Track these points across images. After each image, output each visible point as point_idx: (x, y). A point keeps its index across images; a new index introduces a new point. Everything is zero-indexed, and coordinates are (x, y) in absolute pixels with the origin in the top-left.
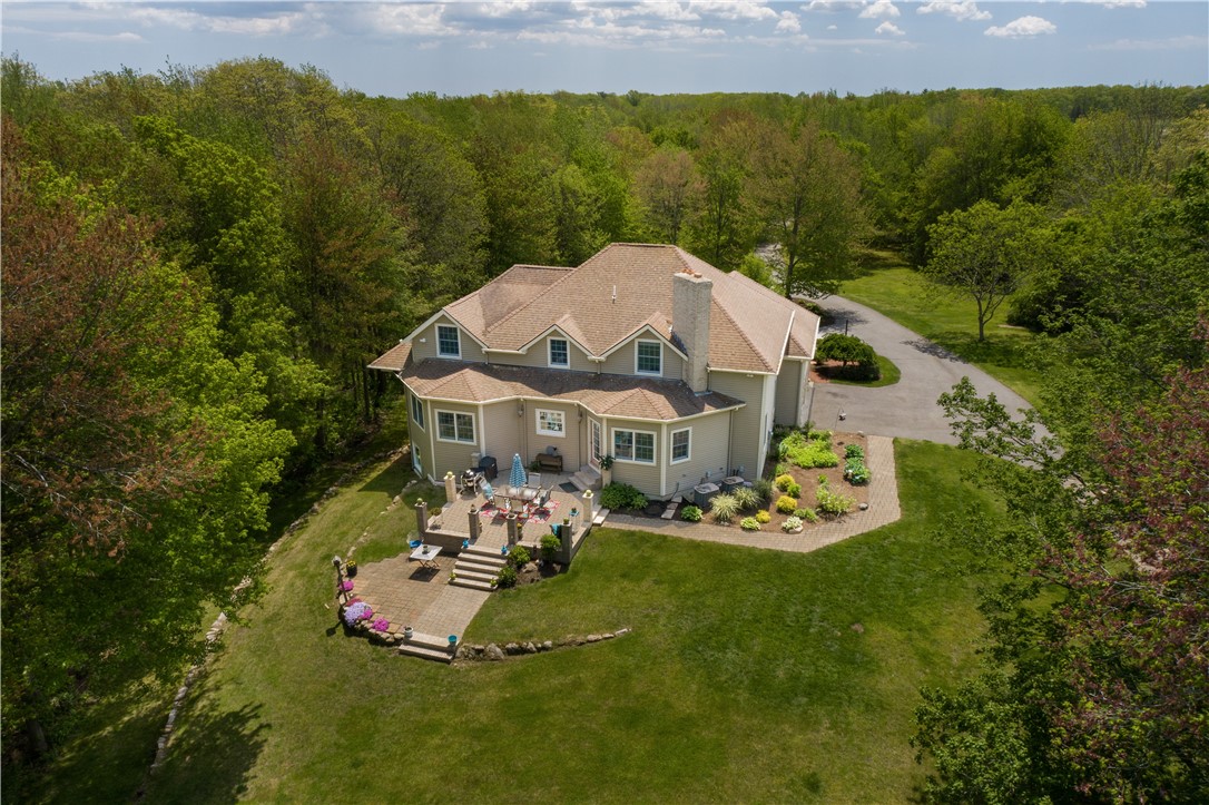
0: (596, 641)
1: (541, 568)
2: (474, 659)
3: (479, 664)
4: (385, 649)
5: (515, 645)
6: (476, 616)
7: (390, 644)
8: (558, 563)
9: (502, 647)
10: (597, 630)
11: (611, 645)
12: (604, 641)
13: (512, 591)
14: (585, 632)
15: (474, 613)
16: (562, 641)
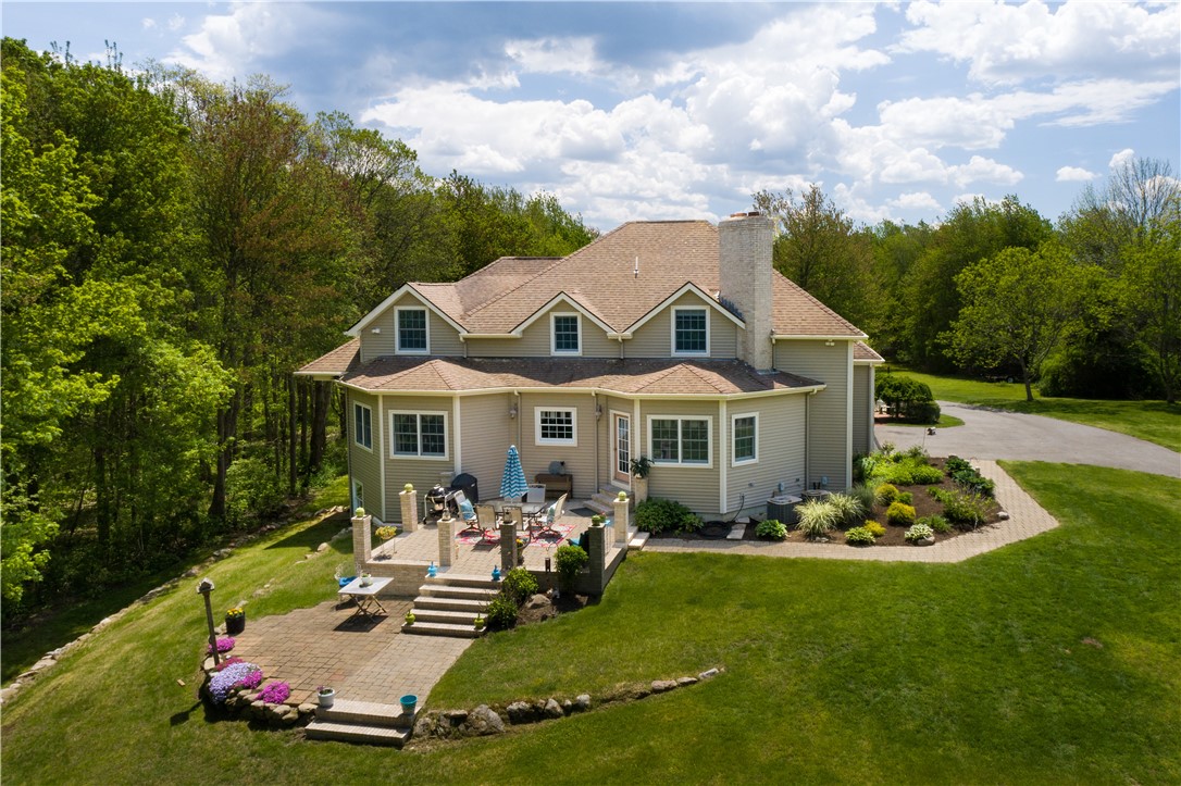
0: (668, 689)
1: (555, 601)
2: (447, 735)
3: (457, 743)
4: (279, 734)
5: (523, 705)
6: (450, 671)
7: (290, 724)
8: (583, 594)
9: (501, 710)
10: (667, 673)
11: (696, 693)
12: (682, 690)
13: (511, 633)
14: (646, 677)
15: (448, 667)
16: (607, 693)
